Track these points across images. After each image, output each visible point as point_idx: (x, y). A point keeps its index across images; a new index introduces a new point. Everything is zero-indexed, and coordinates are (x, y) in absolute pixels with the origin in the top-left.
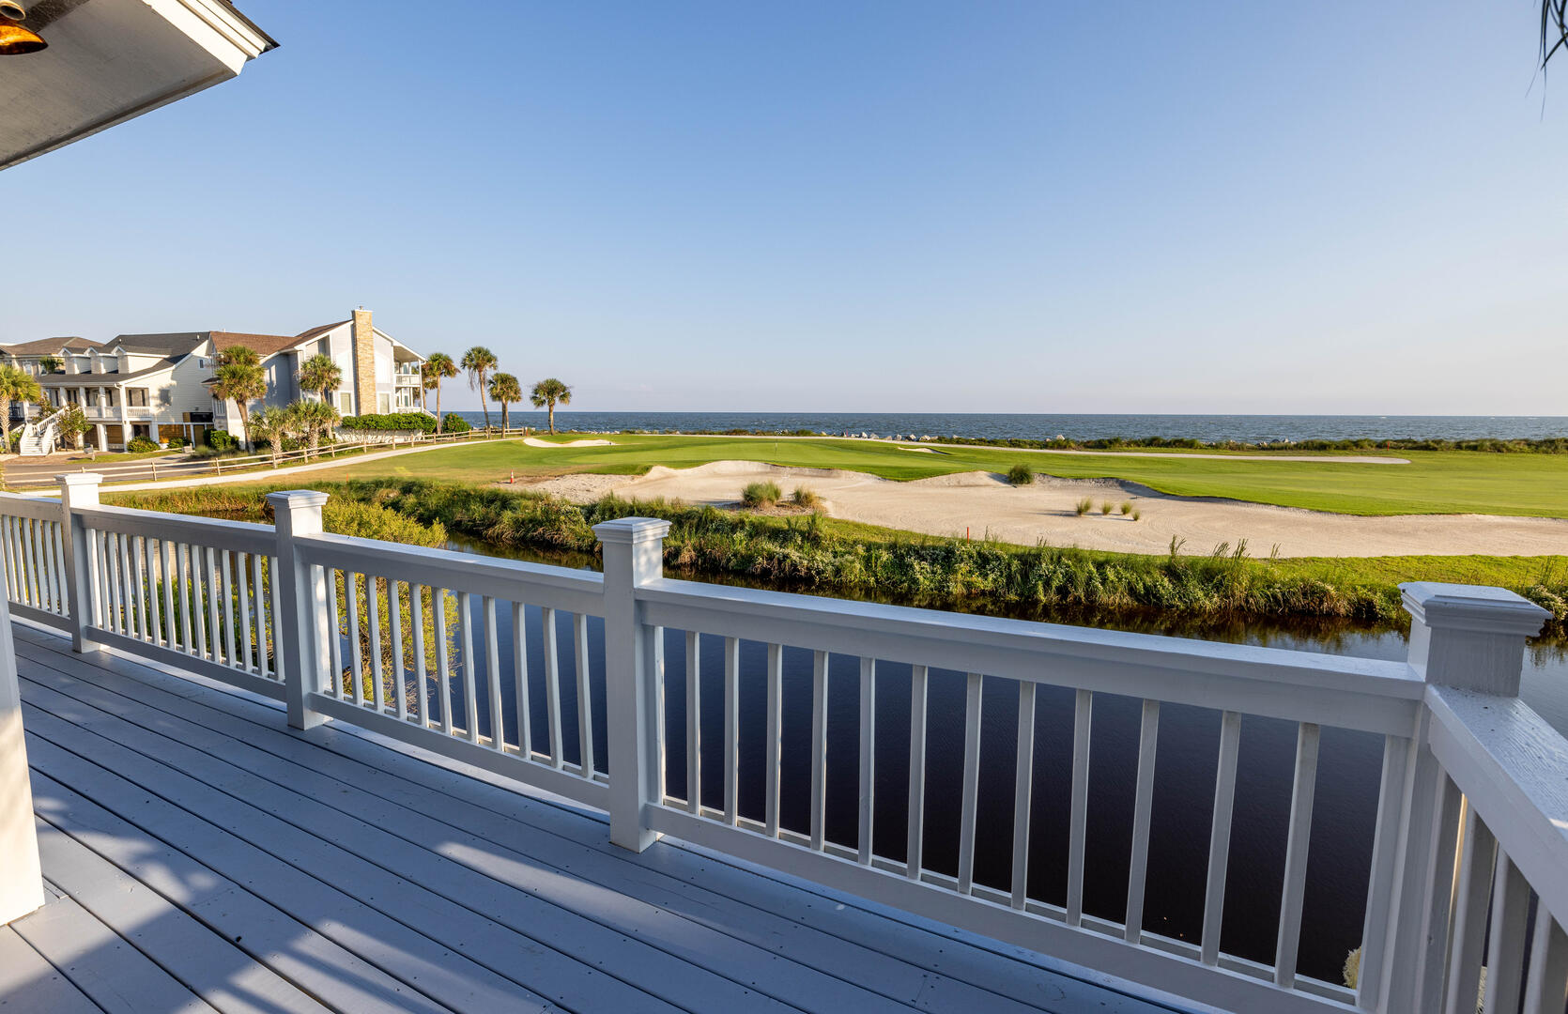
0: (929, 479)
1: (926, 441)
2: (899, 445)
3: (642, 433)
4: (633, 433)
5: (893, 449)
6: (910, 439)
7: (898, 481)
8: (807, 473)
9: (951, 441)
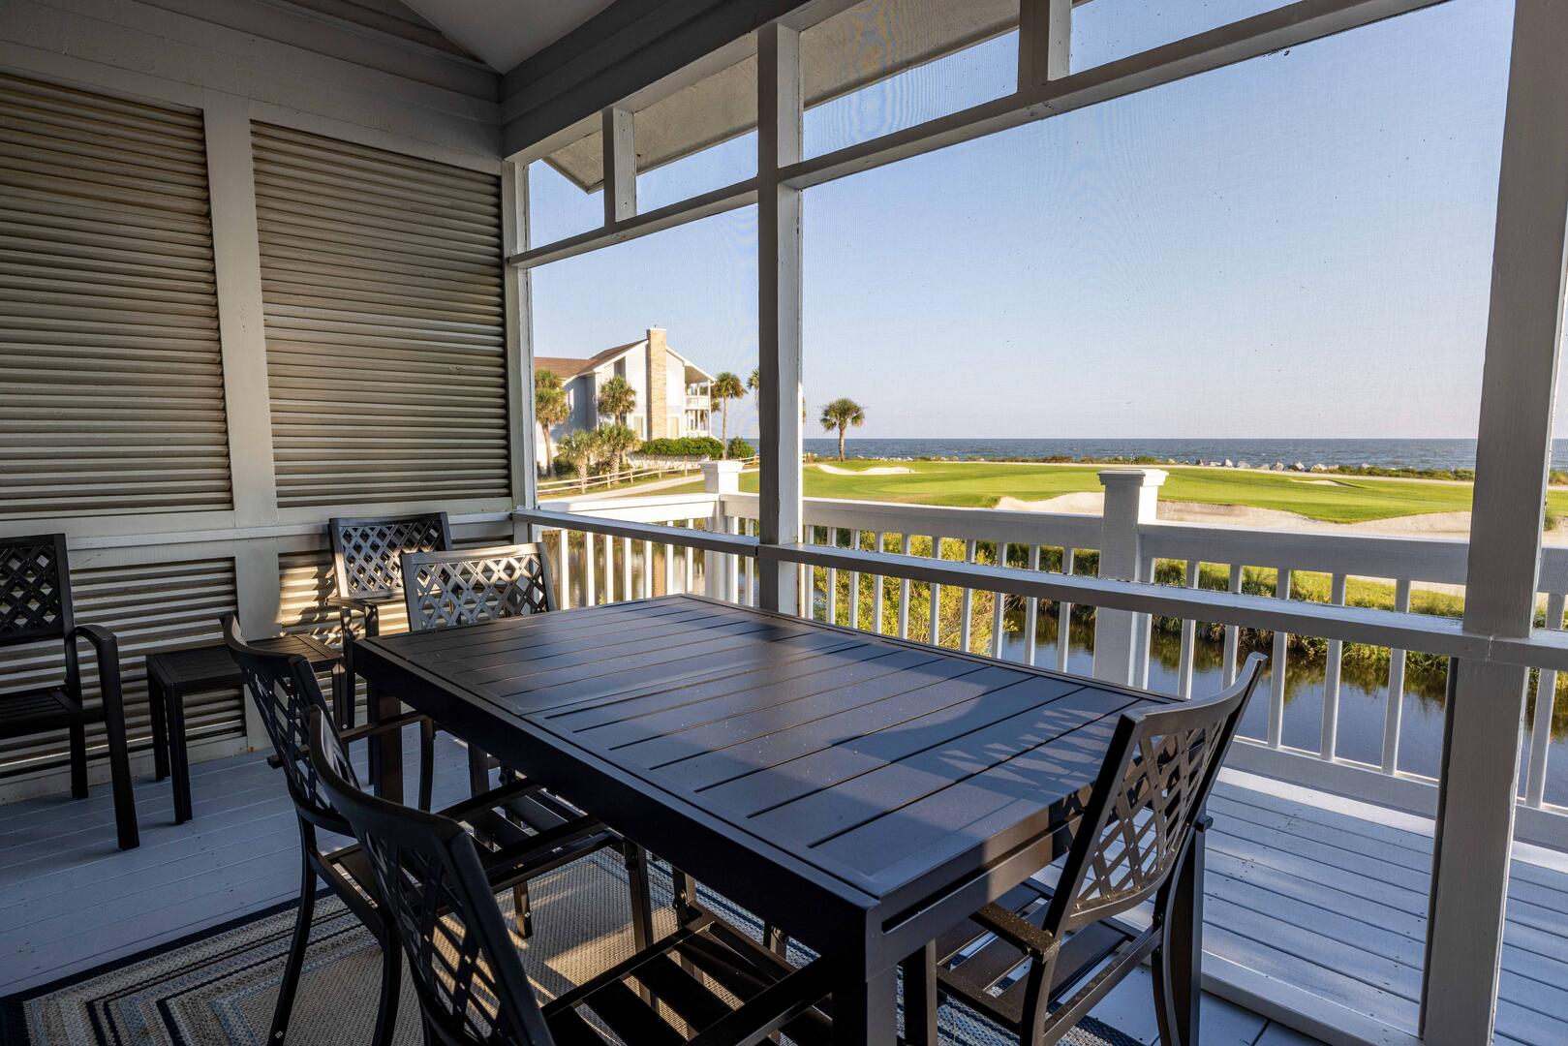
0: (1384, 521)
1: (1320, 471)
2: (1294, 478)
3: (940, 459)
4: (929, 460)
5: (1283, 482)
6: (1296, 469)
7: (1336, 522)
8: (1197, 510)
9: (1360, 471)
